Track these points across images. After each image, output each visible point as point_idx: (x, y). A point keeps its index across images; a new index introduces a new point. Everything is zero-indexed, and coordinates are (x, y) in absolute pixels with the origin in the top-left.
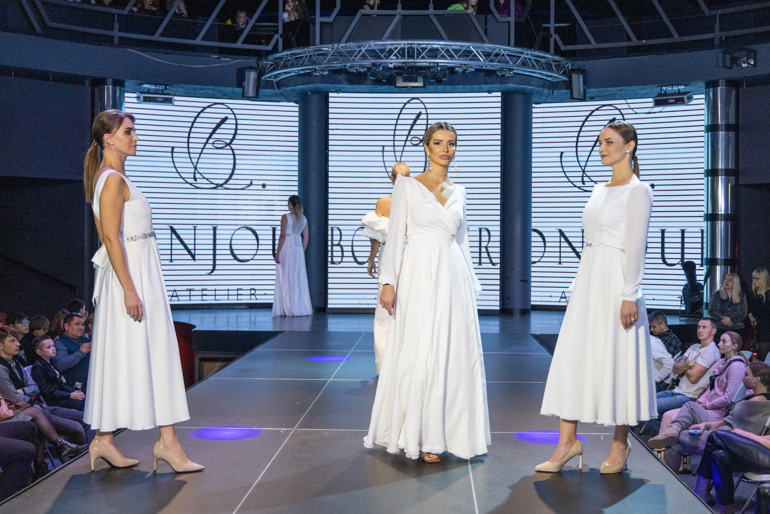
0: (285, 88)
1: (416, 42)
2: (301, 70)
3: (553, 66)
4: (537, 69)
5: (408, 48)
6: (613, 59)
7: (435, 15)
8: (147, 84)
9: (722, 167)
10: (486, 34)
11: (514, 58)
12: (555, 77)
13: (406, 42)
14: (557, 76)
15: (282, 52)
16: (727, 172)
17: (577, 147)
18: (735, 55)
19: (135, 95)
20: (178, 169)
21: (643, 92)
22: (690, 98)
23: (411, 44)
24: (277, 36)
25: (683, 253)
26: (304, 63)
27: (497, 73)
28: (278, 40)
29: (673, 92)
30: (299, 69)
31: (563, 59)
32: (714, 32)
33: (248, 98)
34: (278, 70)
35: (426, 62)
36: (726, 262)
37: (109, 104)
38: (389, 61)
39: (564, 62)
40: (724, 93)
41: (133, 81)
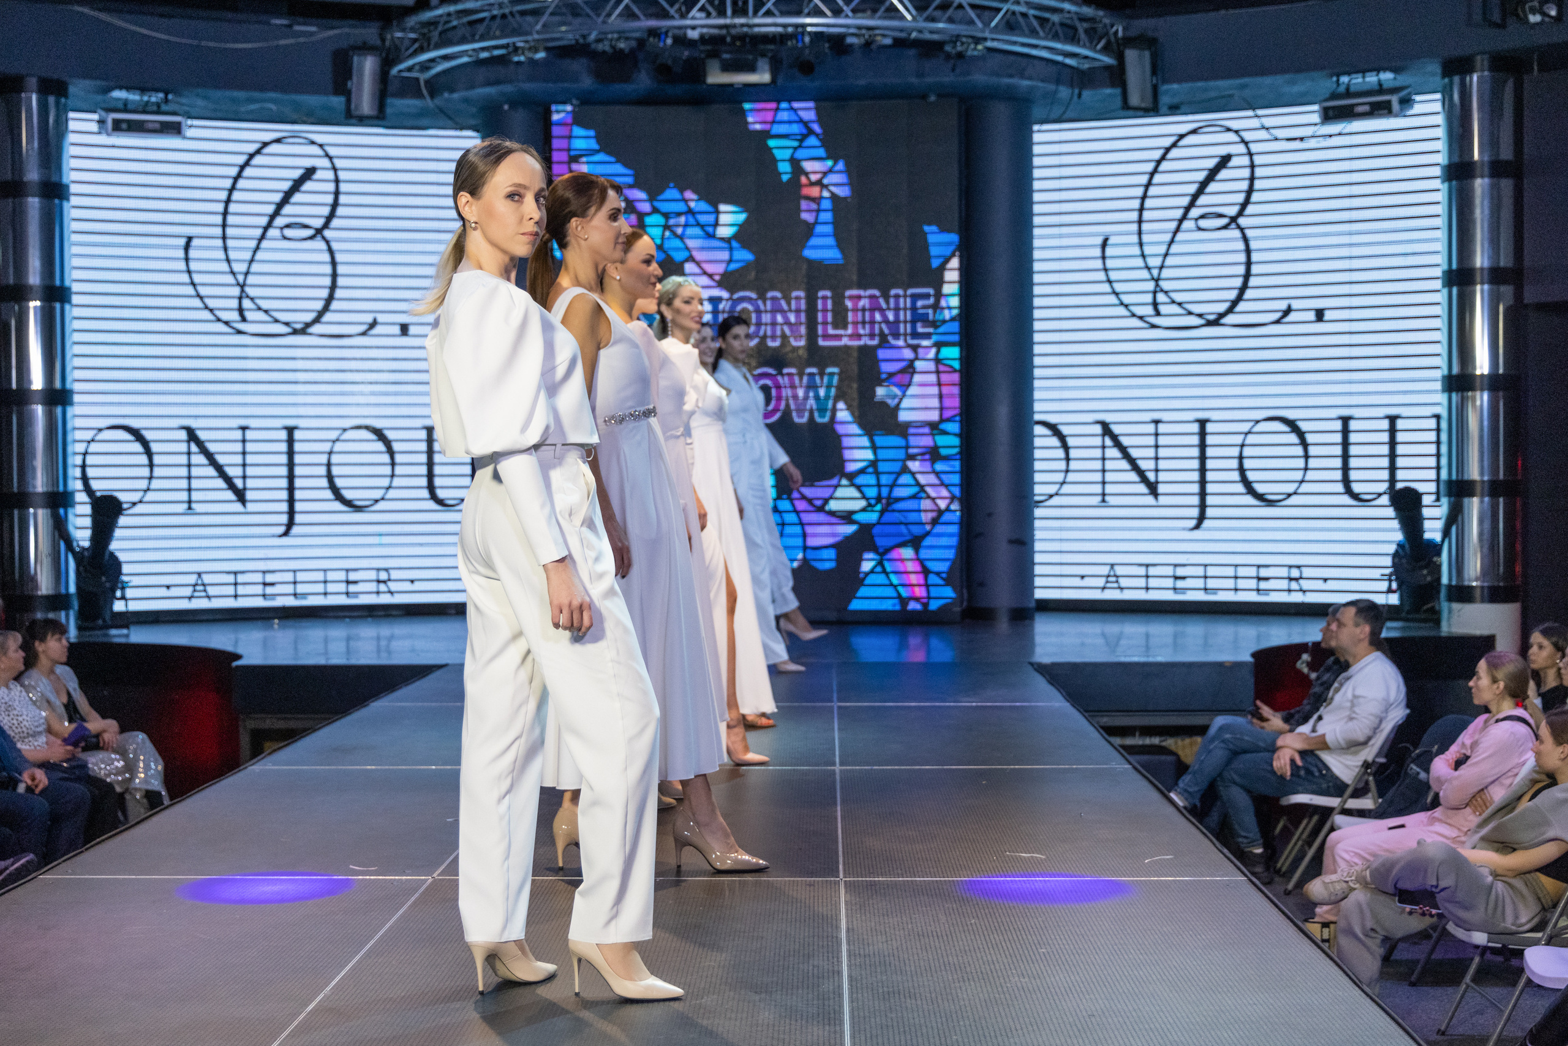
0: (446, 95)
2: (483, 49)
3: (1081, 31)
4: (1039, 38)
6: (1223, 12)
8: (121, 88)
9: (1482, 263)
11: (987, 13)
12: (1086, 57)
14: (1089, 55)
15: (436, 7)
16: (1496, 276)
17: (1140, 221)
19: (96, 117)
20: (199, 288)
21: (1296, 89)
22: (1406, 102)
25: (1393, 468)
26: (488, 32)
27: (948, 48)
29: (1365, 88)
30: (479, 45)
31: (1101, 13)
33: (362, 120)
34: (429, 50)
35: (776, 25)
36: (1495, 489)
37: (33, 136)
38: (688, 22)
39: (1107, 21)
40: (1487, 86)
41: (87, 82)
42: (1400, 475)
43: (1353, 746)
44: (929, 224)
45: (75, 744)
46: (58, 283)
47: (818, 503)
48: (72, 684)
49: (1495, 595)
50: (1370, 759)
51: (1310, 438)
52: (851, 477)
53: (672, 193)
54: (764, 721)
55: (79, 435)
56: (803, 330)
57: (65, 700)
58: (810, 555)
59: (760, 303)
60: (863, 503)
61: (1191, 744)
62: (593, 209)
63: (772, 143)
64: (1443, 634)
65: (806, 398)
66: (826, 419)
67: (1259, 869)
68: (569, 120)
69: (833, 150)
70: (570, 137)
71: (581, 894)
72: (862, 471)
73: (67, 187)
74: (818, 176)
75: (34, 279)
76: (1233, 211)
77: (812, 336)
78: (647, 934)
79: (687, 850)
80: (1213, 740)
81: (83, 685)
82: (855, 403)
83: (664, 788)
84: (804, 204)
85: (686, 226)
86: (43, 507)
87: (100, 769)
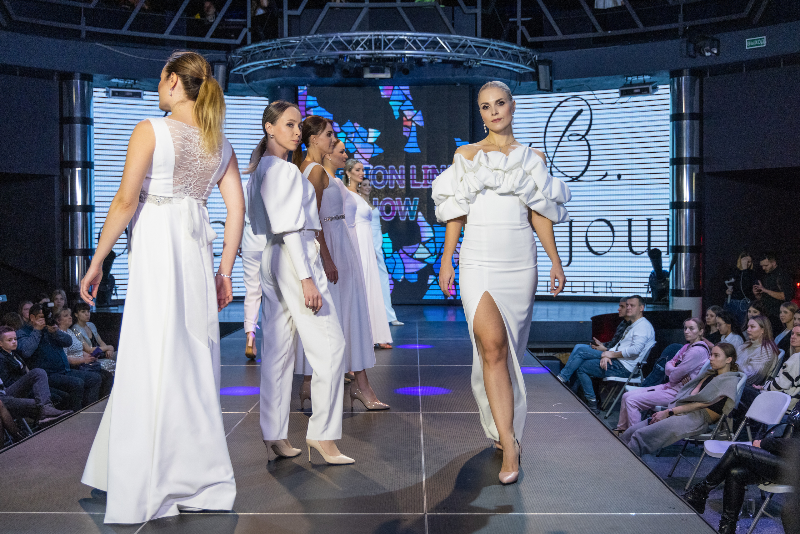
0: (254, 82)
1: (383, 33)
2: (269, 63)
3: (520, 57)
4: (503, 60)
5: (375, 39)
6: (579, 50)
7: (403, 8)
8: (116, 78)
9: (686, 155)
10: (453, 25)
11: (481, 49)
12: (522, 68)
13: (372, 33)
14: (524, 67)
15: (250, 45)
16: (692, 161)
17: (545, 137)
18: (699, 44)
19: (105, 90)
21: (609, 82)
22: (655, 88)
23: (378, 35)
24: (245, 30)
25: (649, 241)
26: (271, 56)
27: (465, 64)
28: (246, 34)
29: (639, 82)
30: (267, 61)
31: (529, 50)
32: (678, 22)
34: (247, 63)
35: (393, 54)
36: (692, 249)
37: (78, 98)
38: (356, 52)
39: (531, 53)
40: (688, 82)
41: (102, 75)
42: (652, 244)
43: (633, 357)
44: (457, 138)
45: (96, 357)
46: (88, 160)
47: (410, 255)
48: (94, 330)
49: (692, 294)
50: (640, 362)
51: (615, 229)
52: (424, 243)
53: (349, 124)
54: (388, 346)
55: (97, 225)
56: (404, 182)
57: (91, 337)
58: (407, 277)
59: (386, 171)
60: (429, 255)
61: (566, 356)
62: (320, 131)
63: (391, 103)
64: (670, 310)
65: (405, 211)
66: (414, 219)
67: (594, 408)
68: (306, 93)
69: (417, 106)
70: (306, 101)
71: (312, 420)
72: (428, 242)
73: (92, 119)
74: (411, 117)
75: (78, 158)
76: (583, 133)
77: (408, 184)
78: (339, 437)
79: (356, 401)
80: (575, 354)
81: (99, 331)
82: (426, 213)
83: (347, 376)
84: (404, 129)
85: (355, 137)
86: (81, 255)
87: (106, 366)
